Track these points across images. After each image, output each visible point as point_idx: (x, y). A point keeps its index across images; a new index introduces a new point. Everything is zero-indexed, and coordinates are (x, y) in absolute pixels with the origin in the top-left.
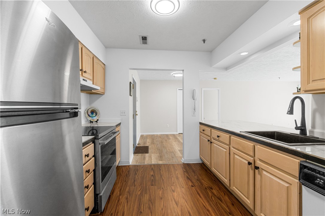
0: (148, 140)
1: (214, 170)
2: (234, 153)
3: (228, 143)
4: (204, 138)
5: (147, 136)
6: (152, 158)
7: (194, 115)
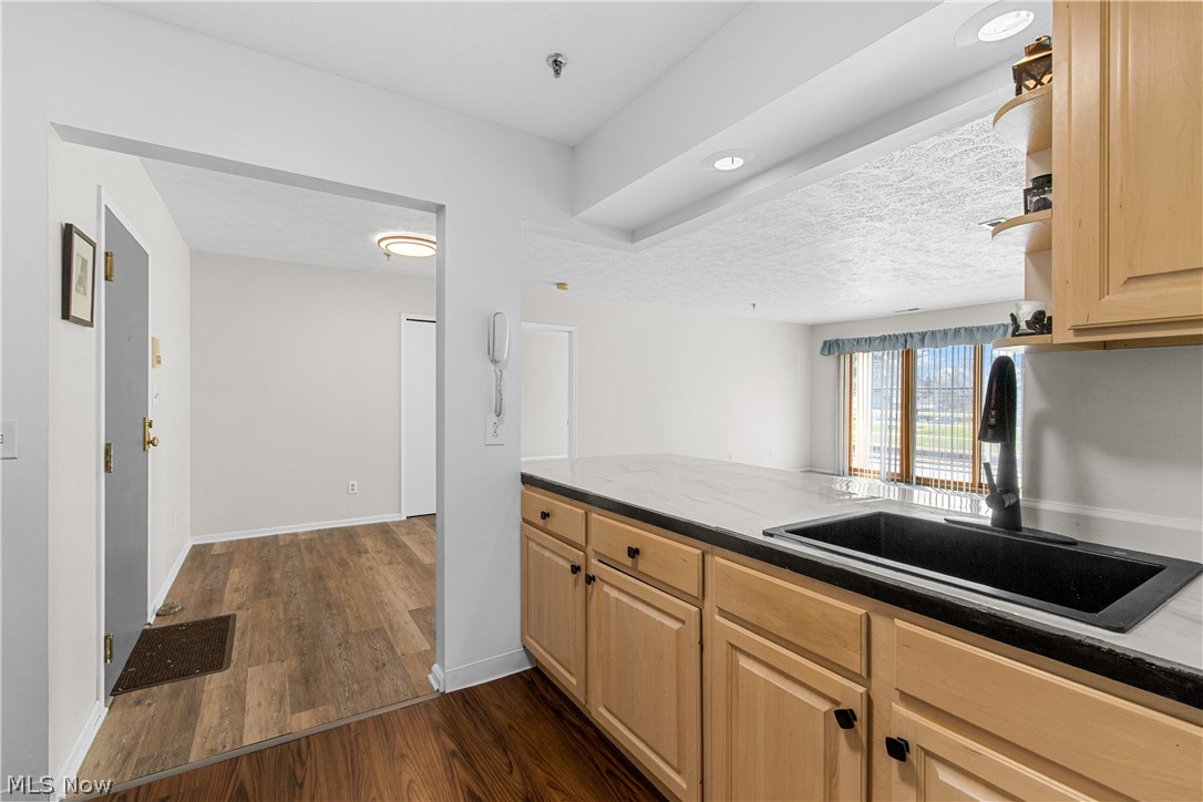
0: (235, 575)
1: (602, 716)
2: (733, 646)
3: (694, 590)
4: (547, 554)
5: (234, 550)
6: (251, 700)
7: (496, 441)
